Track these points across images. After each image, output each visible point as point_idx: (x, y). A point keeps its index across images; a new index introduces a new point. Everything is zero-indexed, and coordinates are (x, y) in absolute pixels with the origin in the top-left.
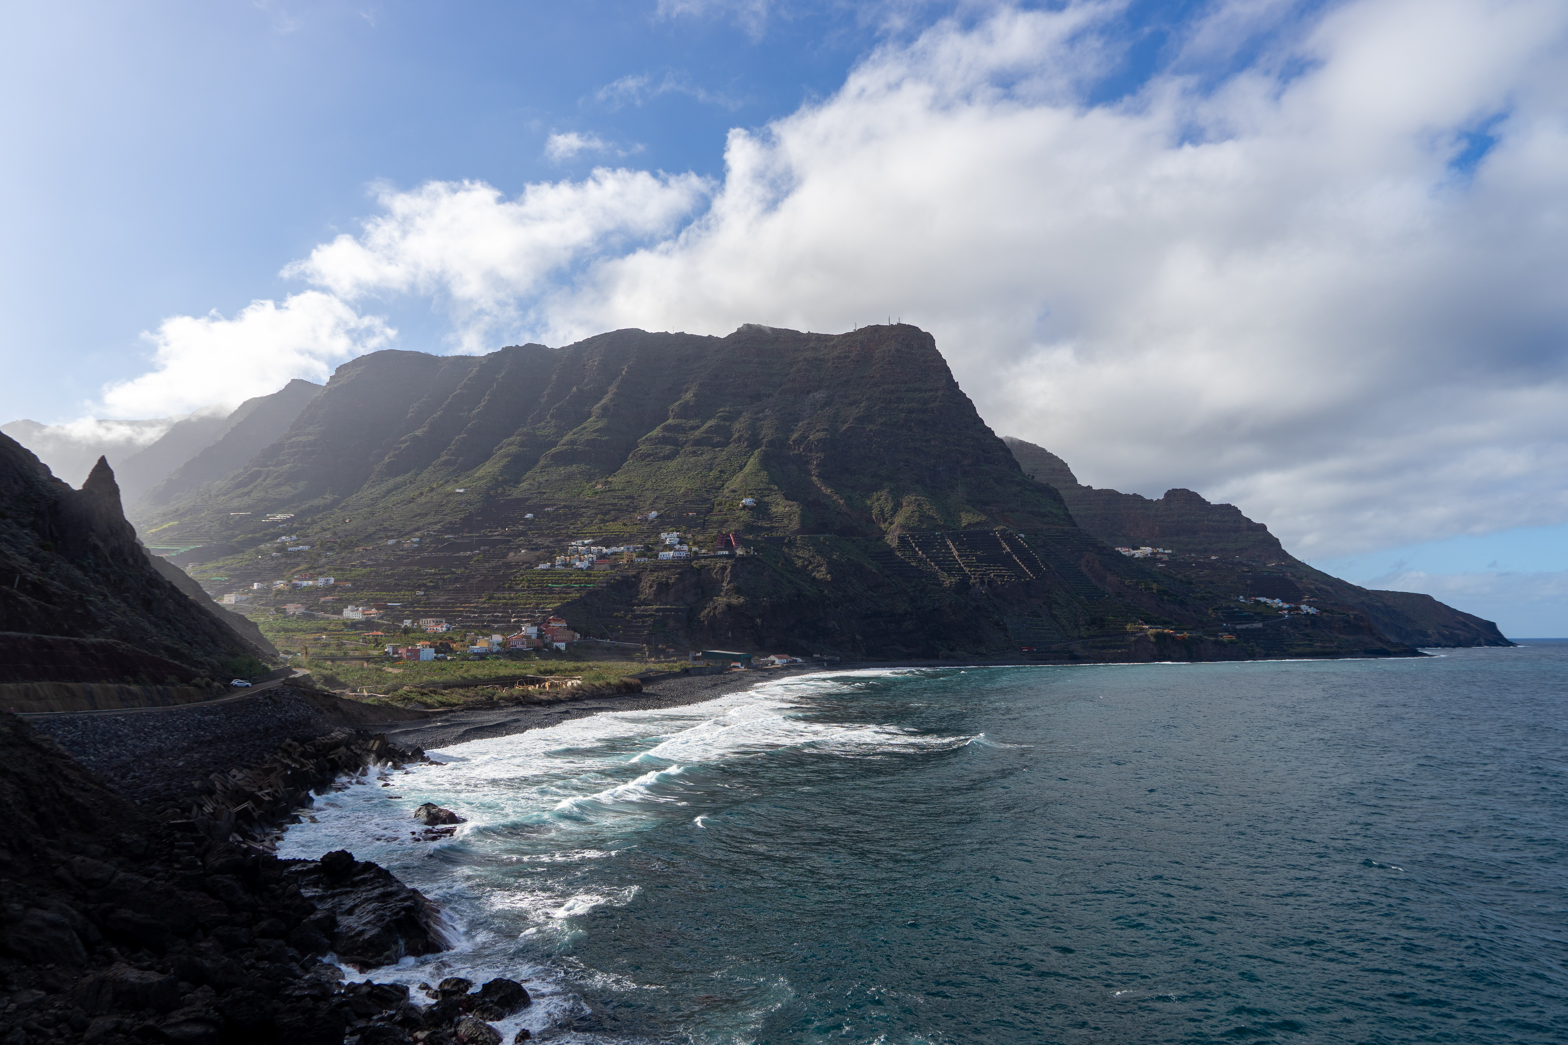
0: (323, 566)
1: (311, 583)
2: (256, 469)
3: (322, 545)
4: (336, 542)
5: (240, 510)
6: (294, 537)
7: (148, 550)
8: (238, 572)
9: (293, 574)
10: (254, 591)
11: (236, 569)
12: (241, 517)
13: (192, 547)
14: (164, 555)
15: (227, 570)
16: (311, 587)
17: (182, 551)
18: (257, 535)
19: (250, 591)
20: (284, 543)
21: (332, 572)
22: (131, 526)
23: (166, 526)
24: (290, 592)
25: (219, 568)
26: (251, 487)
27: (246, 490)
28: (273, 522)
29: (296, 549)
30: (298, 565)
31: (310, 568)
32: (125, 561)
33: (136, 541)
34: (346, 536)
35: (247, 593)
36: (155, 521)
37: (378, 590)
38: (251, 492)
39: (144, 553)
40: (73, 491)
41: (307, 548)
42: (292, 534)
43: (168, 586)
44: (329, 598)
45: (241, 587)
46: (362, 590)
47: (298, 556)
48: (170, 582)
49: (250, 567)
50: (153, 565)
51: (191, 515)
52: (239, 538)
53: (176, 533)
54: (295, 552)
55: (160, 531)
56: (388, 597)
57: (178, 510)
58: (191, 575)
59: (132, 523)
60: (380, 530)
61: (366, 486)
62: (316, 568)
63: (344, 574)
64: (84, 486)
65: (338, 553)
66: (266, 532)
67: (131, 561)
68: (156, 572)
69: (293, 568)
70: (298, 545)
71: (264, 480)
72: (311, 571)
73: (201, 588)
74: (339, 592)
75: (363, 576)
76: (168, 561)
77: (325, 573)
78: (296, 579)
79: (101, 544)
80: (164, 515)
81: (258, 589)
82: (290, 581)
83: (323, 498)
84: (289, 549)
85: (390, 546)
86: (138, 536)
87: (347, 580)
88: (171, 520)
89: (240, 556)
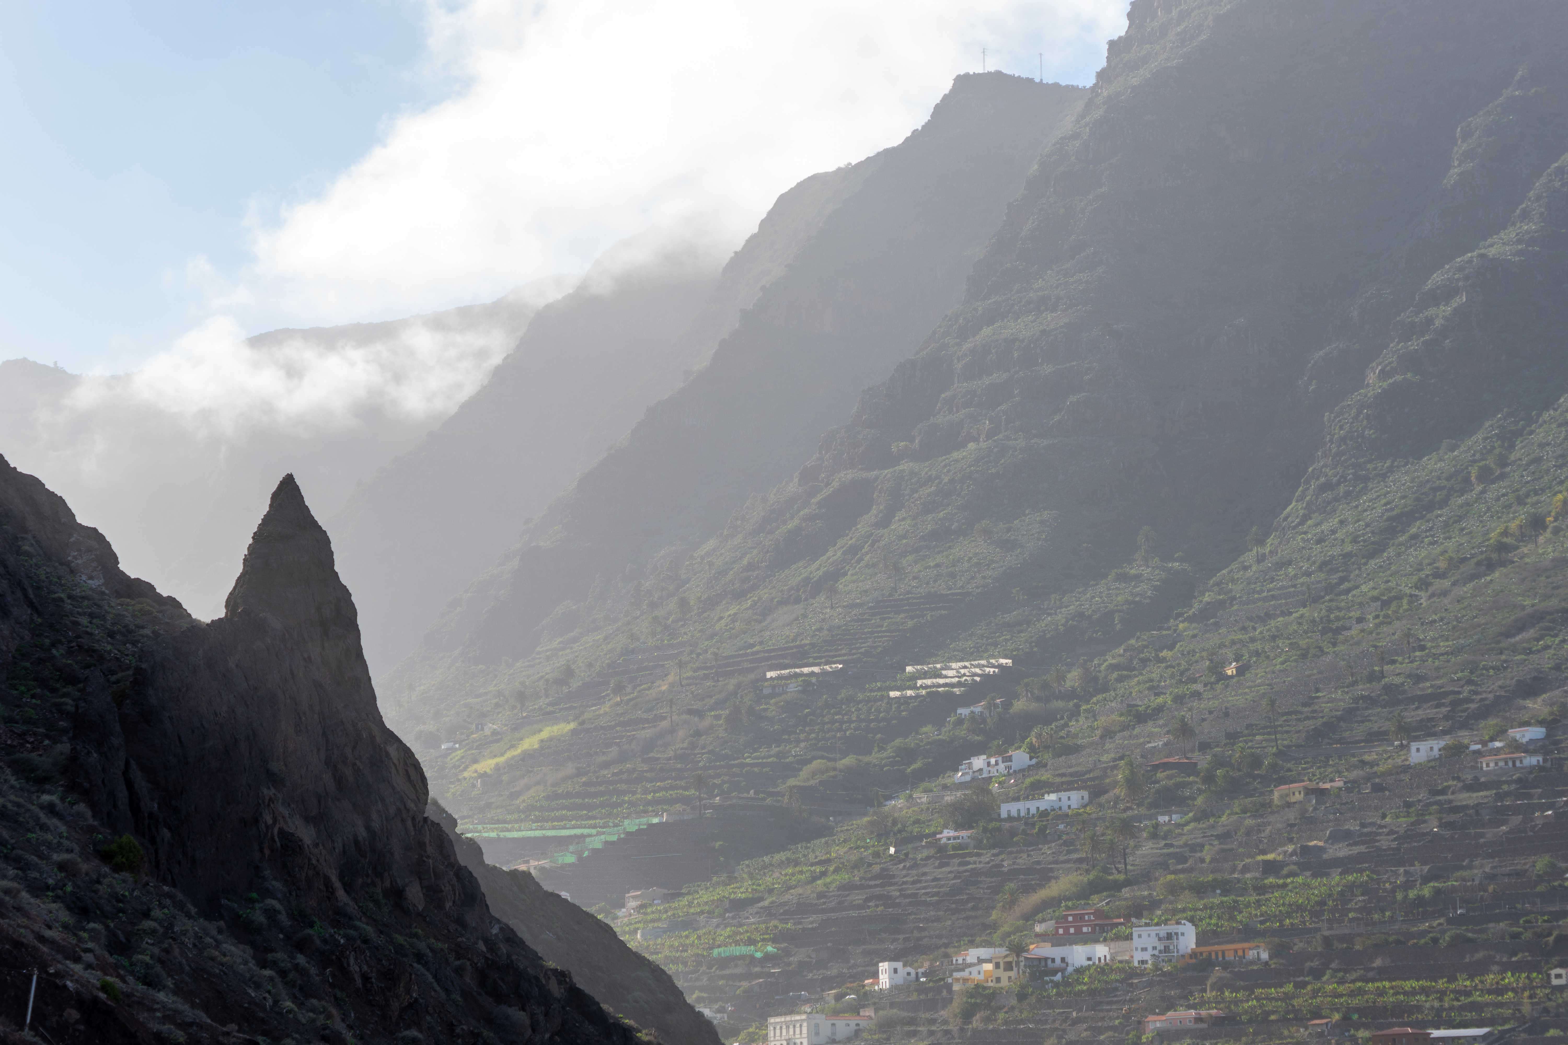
0: (1145, 877)
1: (1101, 951)
2: (848, 475)
3: (1132, 784)
4: (1190, 768)
5: (801, 656)
6: (1020, 757)
7: (474, 848)
8: (811, 921)
9: (1030, 917)
10: (878, 1000)
11: (803, 908)
12: (808, 685)
13: (631, 825)
14: (532, 865)
15: (769, 913)
16: (1103, 970)
17: (597, 843)
18: (874, 758)
19: (866, 998)
20: (980, 784)
21: (1186, 900)
22: (407, 753)
23: (530, 743)
24: (1022, 997)
25: (738, 906)
26: (834, 554)
27: (816, 569)
28: (933, 695)
29: (1033, 806)
30: (1045, 876)
31: (1094, 888)
32: (397, 895)
33: (430, 812)
34: (1232, 737)
35: (855, 1009)
36: (490, 727)
37: (1383, 974)
38: (835, 575)
39: (463, 860)
40: (195, 627)
41: (1074, 799)
42: (1010, 742)
43: (556, 989)
44: (1183, 1015)
45: (827, 983)
46: (1317, 974)
47: (1043, 836)
48: (562, 976)
49: (857, 897)
50: (497, 907)
51: (619, 689)
52: (803, 778)
53: (570, 769)
54: (1028, 821)
55: (510, 766)
56: (1430, 1003)
57: (569, 672)
58: (636, 941)
59: (408, 739)
60: (1370, 701)
61: (1296, 509)
62: (1117, 886)
63: (1235, 908)
64: (231, 602)
65: (1202, 816)
66: (911, 741)
67: (415, 894)
68: (511, 938)
69: (1028, 889)
70: (1038, 789)
71: (885, 521)
72: (1099, 902)
73: (678, 994)
74: (1220, 987)
75: (1318, 909)
76: (548, 886)
77: (1154, 904)
78: (1042, 937)
79: (306, 834)
80: (521, 697)
81: (894, 987)
82: (1018, 949)
83: (1124, 578)
84: (1008, 809)
85: (1418, 771)
86: (433, 791)
87: (1249, 933)
88: (549, 716)
89: (817, 850)
